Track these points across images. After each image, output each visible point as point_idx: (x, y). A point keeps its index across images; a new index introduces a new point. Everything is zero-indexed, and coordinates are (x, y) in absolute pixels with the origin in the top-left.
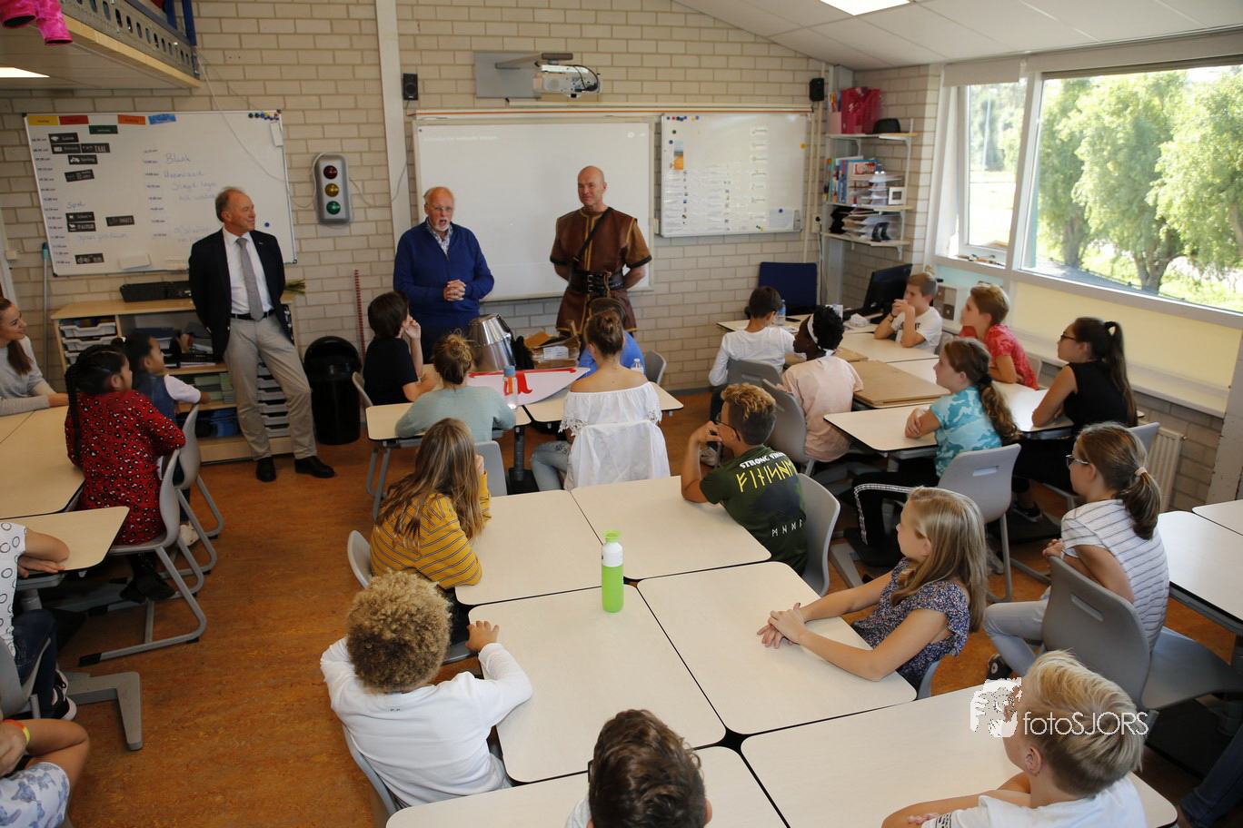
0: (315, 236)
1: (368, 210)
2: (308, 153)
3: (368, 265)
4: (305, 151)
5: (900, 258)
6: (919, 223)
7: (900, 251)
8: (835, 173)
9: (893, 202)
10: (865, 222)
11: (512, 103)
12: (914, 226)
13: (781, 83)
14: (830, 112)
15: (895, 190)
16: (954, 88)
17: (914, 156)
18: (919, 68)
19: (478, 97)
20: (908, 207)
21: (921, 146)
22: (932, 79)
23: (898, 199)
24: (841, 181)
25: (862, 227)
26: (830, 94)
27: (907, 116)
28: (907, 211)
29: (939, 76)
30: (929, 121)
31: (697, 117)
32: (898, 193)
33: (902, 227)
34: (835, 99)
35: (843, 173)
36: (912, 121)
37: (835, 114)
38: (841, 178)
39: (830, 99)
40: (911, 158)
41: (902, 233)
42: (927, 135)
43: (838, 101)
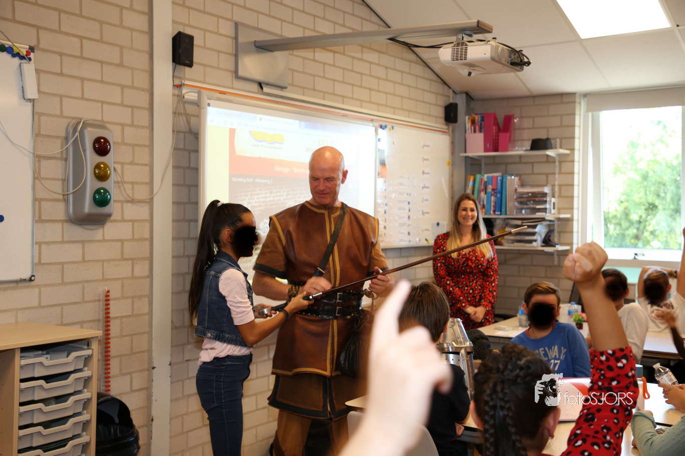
0: (60, 239)
1: (125, 205)
2: (61, 116)
3: (120, 282)
4: (59, 113)
5: (556, 263)
6: (575, 229)
7: (556, 256)
8: (482, 187)
9: (553, 211)
10: (537, 230)
11: (266, 89)
12: (572, 232)
13: (430, 104)
14: (469, 133)
15: (553, 200)
16: (590, 114)
17: (563, 171)
18: (561, 96)
19: (238, 77)
20: (562, 216)
21: (573, 161)
22: (577, 105)
23: (554, 208)
24: (492, 195)
25: (534, 234)
26: (467, 117)
27: (550, 137)
28: (559, 219)
29: (580, 103)
30: (577, 141)
31: (393, 127)
32: (554, 203)
33: (556, 234)
34: (473, 122)
35: (495, 188)
36: (558, 140)
37: (475, 134)
38: (491, 192)
39: (468, 122)
40: (560, 173)
41: (556, 240)
42: (576, 153)
43: (479, 124)
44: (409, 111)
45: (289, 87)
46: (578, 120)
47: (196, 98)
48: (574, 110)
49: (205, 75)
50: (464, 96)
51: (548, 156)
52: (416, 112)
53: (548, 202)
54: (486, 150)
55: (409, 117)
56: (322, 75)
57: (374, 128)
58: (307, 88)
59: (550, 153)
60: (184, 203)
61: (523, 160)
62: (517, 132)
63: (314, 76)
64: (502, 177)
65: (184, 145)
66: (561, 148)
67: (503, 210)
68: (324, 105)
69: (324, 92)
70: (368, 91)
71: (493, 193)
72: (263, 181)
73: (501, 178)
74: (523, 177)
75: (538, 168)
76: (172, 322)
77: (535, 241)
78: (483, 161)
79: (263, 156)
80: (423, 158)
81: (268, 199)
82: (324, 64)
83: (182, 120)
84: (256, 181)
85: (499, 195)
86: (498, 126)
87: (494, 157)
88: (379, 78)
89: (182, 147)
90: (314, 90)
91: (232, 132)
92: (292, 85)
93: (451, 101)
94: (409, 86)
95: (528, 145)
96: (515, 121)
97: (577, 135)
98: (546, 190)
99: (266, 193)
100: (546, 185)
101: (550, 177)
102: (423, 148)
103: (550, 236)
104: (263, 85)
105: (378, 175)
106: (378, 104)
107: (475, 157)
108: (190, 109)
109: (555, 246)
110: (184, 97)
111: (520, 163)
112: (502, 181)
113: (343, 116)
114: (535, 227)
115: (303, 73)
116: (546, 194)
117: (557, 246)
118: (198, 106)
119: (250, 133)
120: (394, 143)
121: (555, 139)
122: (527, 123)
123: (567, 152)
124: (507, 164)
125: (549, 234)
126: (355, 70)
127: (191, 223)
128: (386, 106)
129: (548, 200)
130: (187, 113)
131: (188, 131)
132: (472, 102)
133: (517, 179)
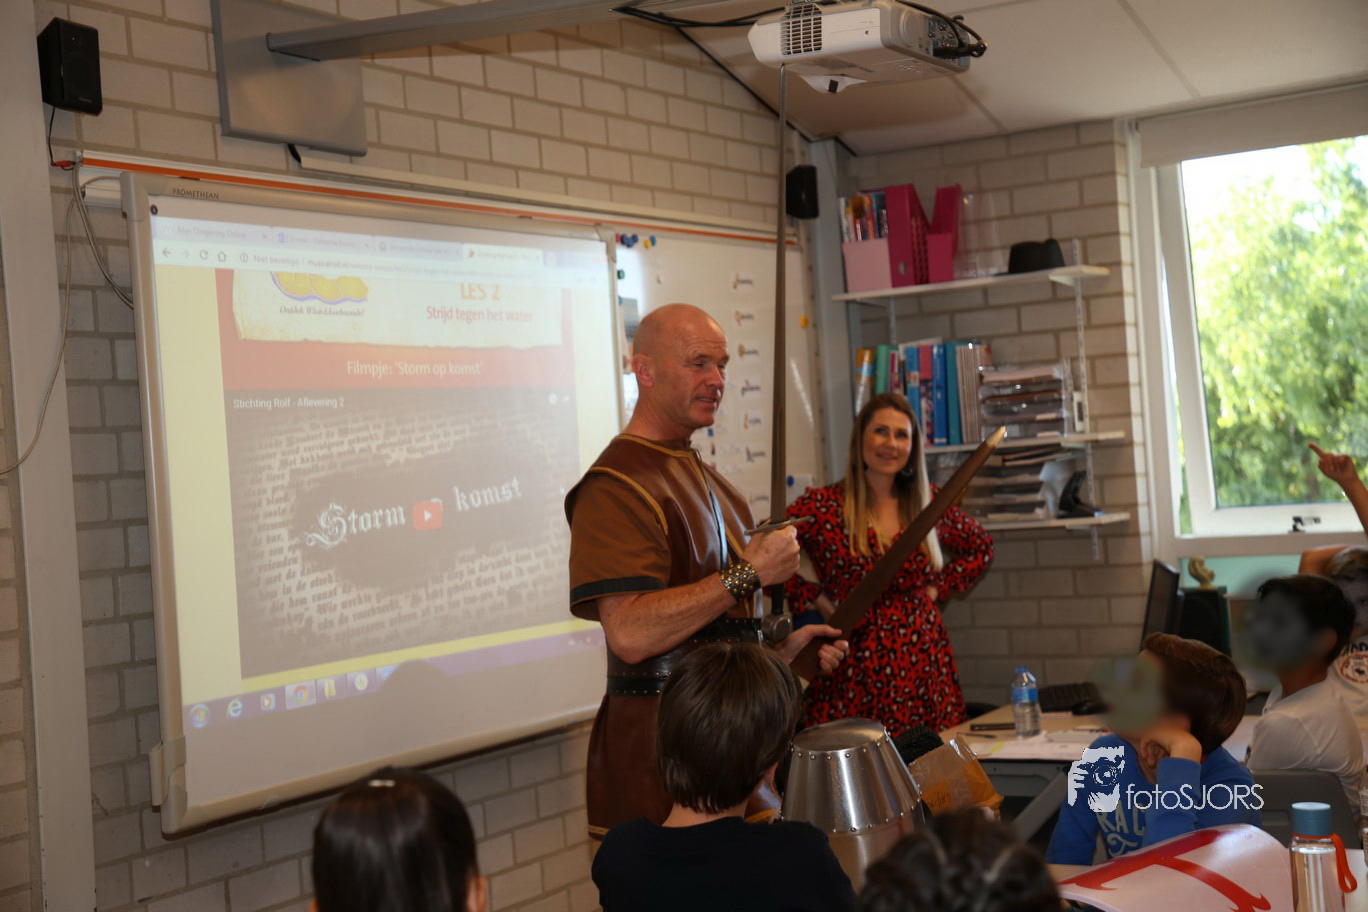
5: (1098, 557)
6: (1139, 467)
7: (1096, 540)
8: (896, 378)
9: (1079, 426)
10: (1043, 476)
11: (309, 161)
12: (1132, 475)
13: (745, 172)
14: (850, 241)
15: (1077, 397)
16: (1153, 171)
17: (1095, 321)
18: (1077, 126)
19: (231, 133)
20: (1102, 436)
21: (1120, 294)
22: (1118, 150)
23: (1081, 418)
24: (921, 396)
25: (1035, 487)
26: (842, 201)
27: (1056, 236)
28: (1096, 444)
29: (1124, 145)
30: (1124, 242)
31: (653, 241)
32: (1080, 405)
33: (1091, 482)
34: (859, 212)
35: (928, 377)
36: (1077, 243)
37: (866, 243)
38: (919, 388)
39: (846, 213)
40: (1089, 326)
41: (1092, 498)
42: (1126, 272)
43: (875, 214)
44: (692, 194)
45: (371, 152)
46: (1124, 189)
47: (117, 196)
48: (1112, 162)
49: (136, 130)
50: (831, 145)
51: (1054, 284)
52: (710, 197)
53: (1064, 404)
54: (897, 282)
55: (693, 210)
56: (457, 116)
57: (603, 246)
58: (418, 152)
59: (1058, 276)
60: (107, 478)
61: (993, 301)
62: (972, 229)
63: (436, 118)
64: (944, 347)
65: (96, 321)
66: (1086, 262)
67: (953, 432)
68: (467, 194)
69: (465, 160)
70: (581, 150)
71: (923, 390)
72: (318, 403)
73: (942, 351)
74: (996, 344)
75: (1031, 319)
76: (95, 800)
77: (1042, 504)
78: (893, 309)
79: (314, 336)
80: (737, 313)
81: (335, 450)
82: (460, 85)
83: (84, 256)
84: (300, 403)
85: (939, 395)
86: (924, 217)
87: (919, 296)
88: (606, 114)
89: (89, 327)
90: (438, 154)
91: (225, 280)
92: (379, 145)
93: (798, 162)
94: (687, 131)
95: (1001, 261)
96: (966, 201)
97: (1123, 227)
98: (1057, 372)
99: (329, 435)
100: (1056, 361)
101: (1065, 338)
102: (735, 287)
103: (1076, 490)
104: (300, 150)
105: (625, 366)
106: (611, 182)
107: (872, 302)
108: (105, 226)
109: (1092, 515)
110: (84, 194)
111: (987, 307)
112: (944, 357)
113: (522, 217)
114: (1038, 467)
115: (406, 111)
116: (1059, 381)
117: (1096, 514)
118: (124, 215)
119: (273, 279)
120: (659, 281)
121: (1069, 240)
122: (993, 205)
123: (1103, 271)
124: (952, 313)
125: (1074, 484)
126: (541, 95)
127: (131, 529)
128: (632, 185)
129: (1064, 397)
130: (98, 234)
131: (102, 282)
132: (852, 158)
133: (980, 350)
